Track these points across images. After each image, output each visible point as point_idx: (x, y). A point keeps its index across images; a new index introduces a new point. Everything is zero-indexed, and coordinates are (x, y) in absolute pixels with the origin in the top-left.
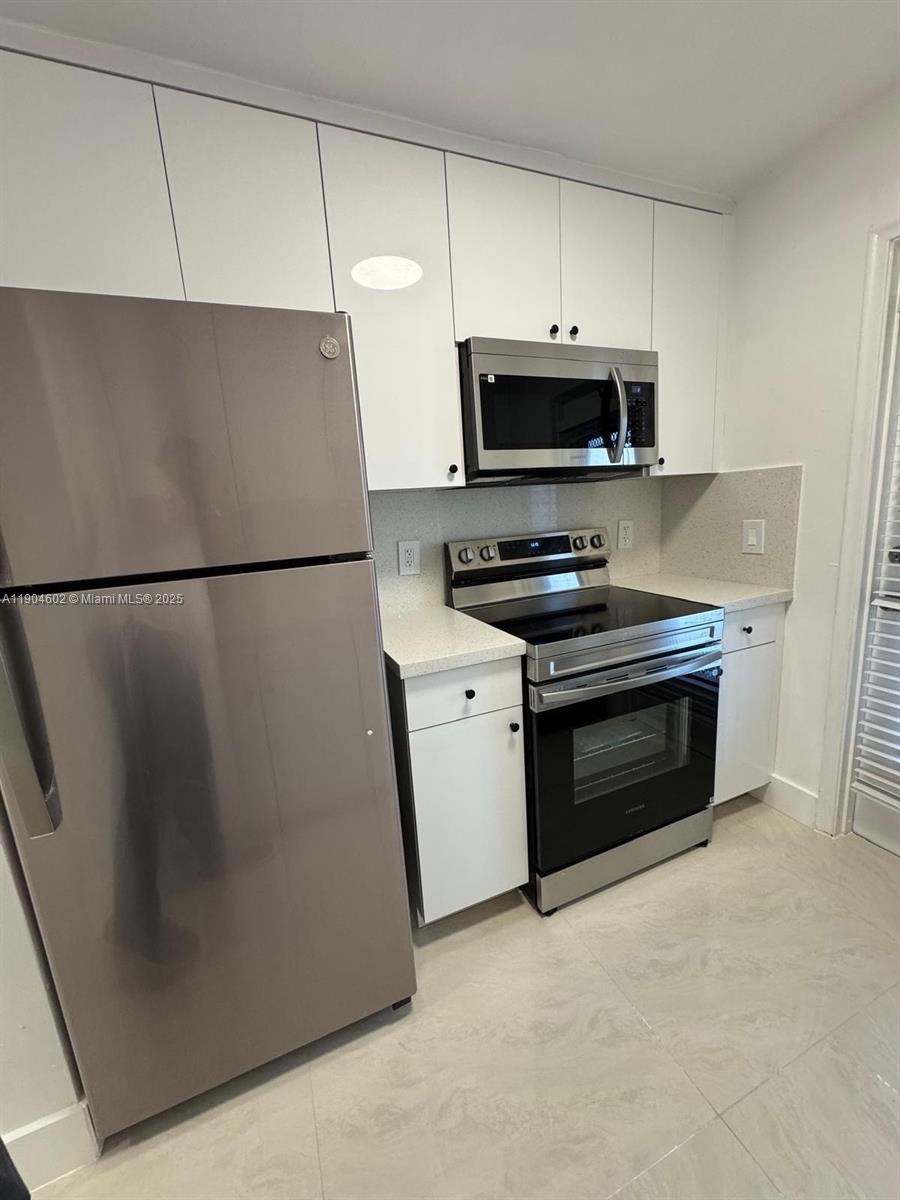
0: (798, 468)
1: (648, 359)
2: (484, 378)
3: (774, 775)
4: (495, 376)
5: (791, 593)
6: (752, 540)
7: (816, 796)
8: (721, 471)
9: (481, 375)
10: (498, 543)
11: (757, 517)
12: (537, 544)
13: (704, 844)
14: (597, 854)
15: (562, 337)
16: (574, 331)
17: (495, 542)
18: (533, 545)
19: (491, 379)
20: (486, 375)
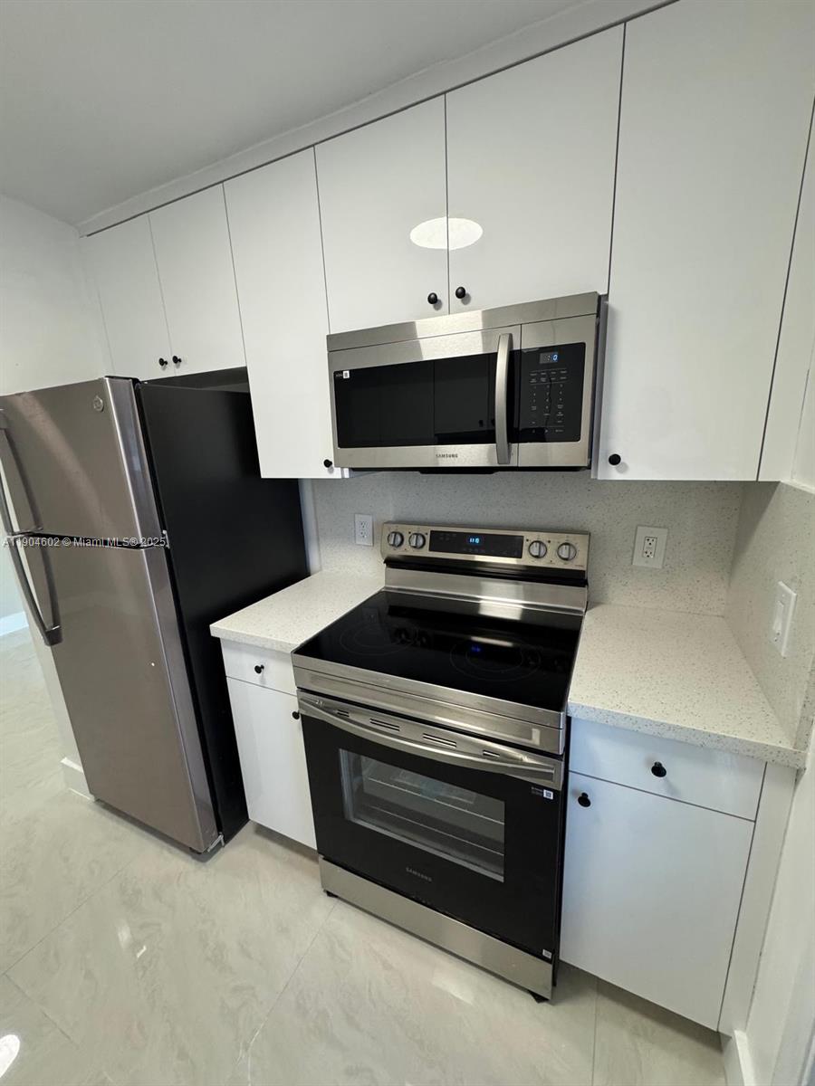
2: (340, 375)
4: (351, 371)
6: (778, 623)
8: (783, 479)
9: (336, 373)
10: (432, 531)
11: (790, 585)
12: (477, 540)
14: (382, 886)
17: (427, 530)
18: (473, 540)
19: (346, 375)
20: (342, 372)
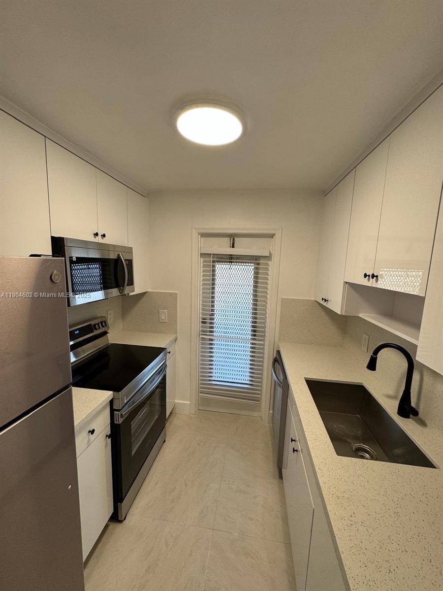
0: (176, 293)
1: (129, 251)
3: (176, 401)
4: (76, 257)
5: (177, 336)
6: (163, 318)
7: (189, 403)
8: (149, 291)
9: (70, 257)
11: (164, 309)
12: (78, 332)
13: (165, 441)
15: (99, 239)
16: (104, 236)
18: (76, 332)
19: (74, 259)
20: (72, 257)
